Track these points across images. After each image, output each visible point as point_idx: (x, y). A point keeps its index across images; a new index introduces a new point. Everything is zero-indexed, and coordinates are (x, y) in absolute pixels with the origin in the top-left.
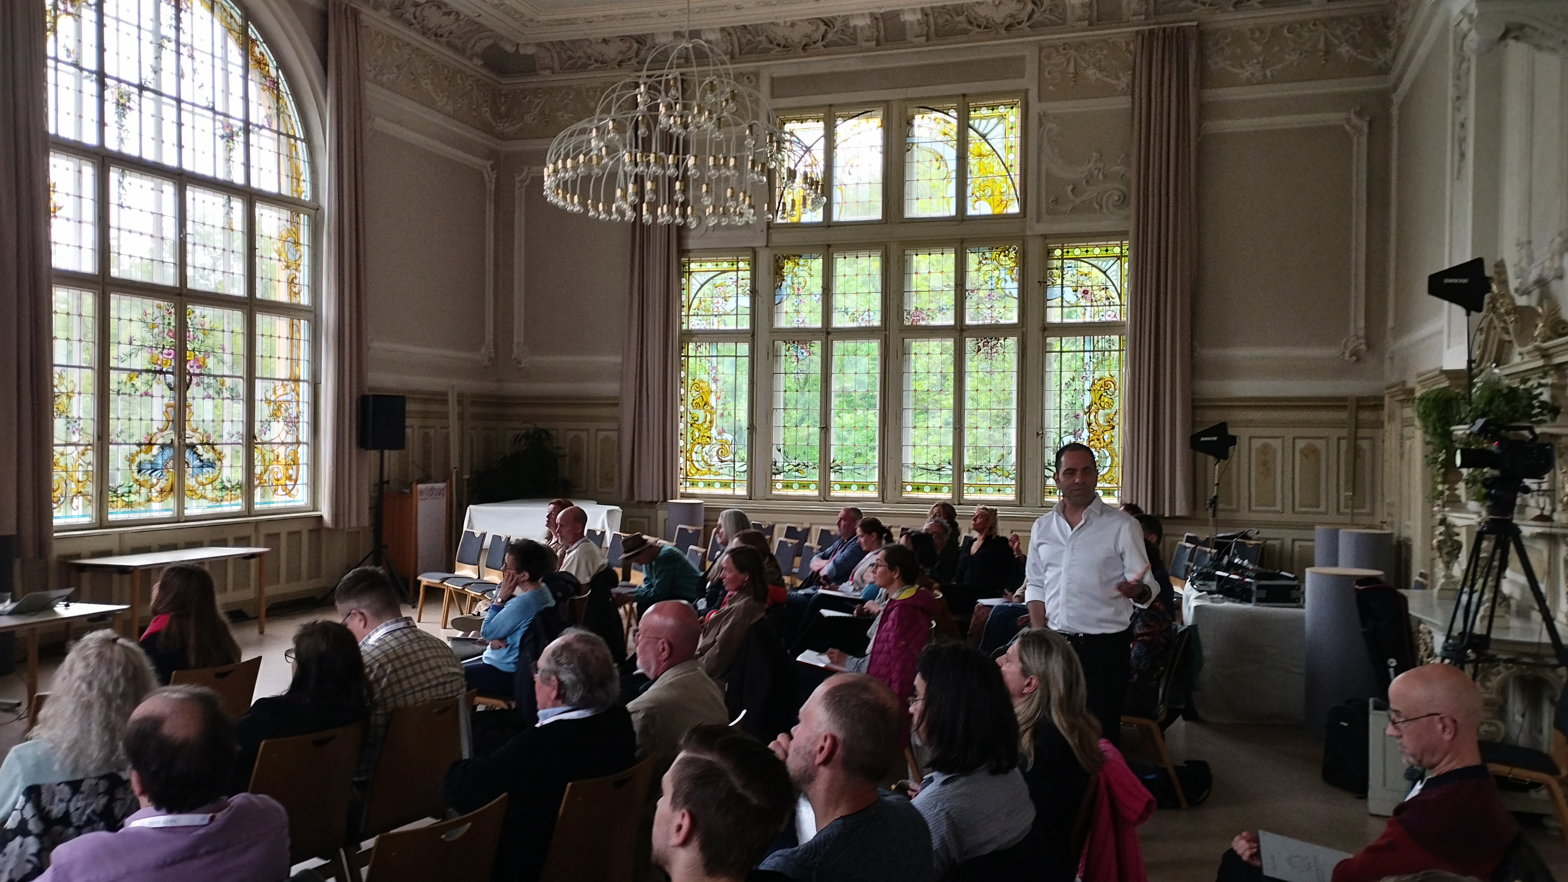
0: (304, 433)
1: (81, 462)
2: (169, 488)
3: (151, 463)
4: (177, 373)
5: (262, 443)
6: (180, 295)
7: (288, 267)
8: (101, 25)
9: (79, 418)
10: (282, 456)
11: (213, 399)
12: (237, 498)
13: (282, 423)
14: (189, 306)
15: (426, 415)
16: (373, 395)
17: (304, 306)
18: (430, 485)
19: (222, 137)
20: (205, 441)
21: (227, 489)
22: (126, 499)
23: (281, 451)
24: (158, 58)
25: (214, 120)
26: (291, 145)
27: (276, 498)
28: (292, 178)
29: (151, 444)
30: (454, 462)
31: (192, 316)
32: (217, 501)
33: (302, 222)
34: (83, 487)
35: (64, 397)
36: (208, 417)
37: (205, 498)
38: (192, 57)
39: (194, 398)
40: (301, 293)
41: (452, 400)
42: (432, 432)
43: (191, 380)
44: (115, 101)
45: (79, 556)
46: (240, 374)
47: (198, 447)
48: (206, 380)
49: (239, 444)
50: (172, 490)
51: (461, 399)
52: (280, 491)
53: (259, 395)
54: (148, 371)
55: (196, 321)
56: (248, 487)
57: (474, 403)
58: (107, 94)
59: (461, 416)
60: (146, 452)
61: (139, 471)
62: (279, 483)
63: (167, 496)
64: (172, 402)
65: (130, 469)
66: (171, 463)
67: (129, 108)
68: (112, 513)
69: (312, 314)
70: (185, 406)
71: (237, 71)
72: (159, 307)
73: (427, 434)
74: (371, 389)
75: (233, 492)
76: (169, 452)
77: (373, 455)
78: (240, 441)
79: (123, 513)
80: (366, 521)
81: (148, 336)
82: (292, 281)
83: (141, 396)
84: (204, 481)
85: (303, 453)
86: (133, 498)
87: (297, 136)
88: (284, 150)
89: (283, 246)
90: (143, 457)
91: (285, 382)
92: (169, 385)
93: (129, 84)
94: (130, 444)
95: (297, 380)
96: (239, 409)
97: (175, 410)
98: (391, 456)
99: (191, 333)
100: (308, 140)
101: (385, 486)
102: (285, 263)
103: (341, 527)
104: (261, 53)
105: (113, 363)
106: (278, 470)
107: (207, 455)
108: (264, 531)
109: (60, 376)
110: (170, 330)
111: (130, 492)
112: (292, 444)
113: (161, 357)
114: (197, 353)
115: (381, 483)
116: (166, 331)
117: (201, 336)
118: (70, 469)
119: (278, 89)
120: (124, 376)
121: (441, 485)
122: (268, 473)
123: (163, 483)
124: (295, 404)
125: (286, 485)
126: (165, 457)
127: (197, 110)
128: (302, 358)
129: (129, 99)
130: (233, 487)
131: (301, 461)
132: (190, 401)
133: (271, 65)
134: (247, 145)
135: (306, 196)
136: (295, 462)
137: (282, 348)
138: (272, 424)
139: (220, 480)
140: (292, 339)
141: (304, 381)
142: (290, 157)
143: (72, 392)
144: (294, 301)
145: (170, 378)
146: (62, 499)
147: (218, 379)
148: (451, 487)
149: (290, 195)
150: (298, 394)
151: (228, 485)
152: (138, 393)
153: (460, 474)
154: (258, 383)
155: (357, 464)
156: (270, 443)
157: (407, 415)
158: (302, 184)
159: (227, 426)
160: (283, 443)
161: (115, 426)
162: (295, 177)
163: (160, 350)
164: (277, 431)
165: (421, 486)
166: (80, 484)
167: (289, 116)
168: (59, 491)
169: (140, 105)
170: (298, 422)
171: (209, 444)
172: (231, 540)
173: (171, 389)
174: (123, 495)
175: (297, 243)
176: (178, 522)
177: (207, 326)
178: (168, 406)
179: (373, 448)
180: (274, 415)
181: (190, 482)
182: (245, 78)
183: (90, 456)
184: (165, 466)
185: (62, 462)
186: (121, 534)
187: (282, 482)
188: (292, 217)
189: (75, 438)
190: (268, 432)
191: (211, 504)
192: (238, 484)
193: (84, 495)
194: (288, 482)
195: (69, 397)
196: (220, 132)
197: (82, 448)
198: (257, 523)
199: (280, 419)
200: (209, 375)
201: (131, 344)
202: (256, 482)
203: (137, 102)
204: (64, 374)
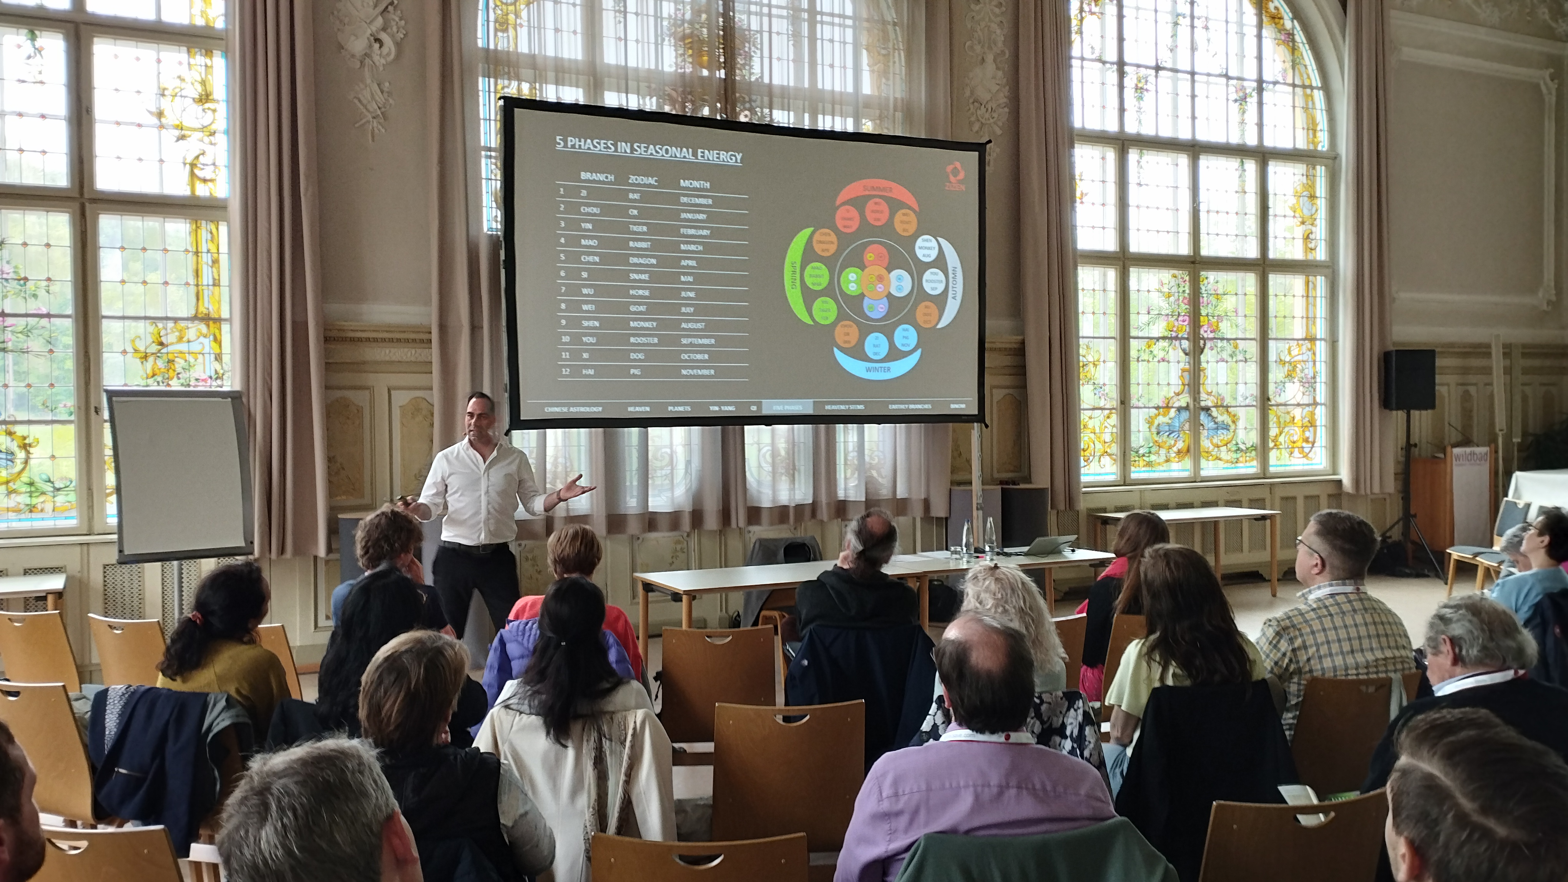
0: (1322, 393)
1: (1106, 424)
2: (1185, 449)
3: (1169, 425)
4: (1191, 338)
5: (1278, 405)
6: (1193, 263)
7: (1303, 223)
8: (1120, 17)
9: (1104, 385)
10: (1298, 418)
11: (1227, 362)
12: (1252, 460)
13: (1297, 384)
14: (1202, 273)
15: (1465, 371)
16: (1397, 351)
17: (1321, 261)
18: (1468, 450)
19: (1236, 101)
20: (1219, 403)
21: (1242, 451)
22: (1147, 459)
23: (1297, 413)
24: (1174, 36)
25: (1227, 85)
26: (1306, 96)
27: (1294, 461)
28: (1308, 129)
29: (1168, 407)
30: (1500, 421)
31: (1205, 282)
32: (1232, 462)
33: (1318, 174)
34: (1109, 447)
35: (1091, 365)
36: (1222, 380)
37: (1220, 459)
38: (1206, 28)
39: (1208, 362)
40: (1318, 249)
41: (1496, 353)
42: (1472, 390)
43: (1205, 345)
44: (1134, 86)
45: (1105, 510)
46: (1253, 337)
47: (1212, 409)
48: (1220, 344)
49: (1253, 406)
50: (1188, 451)
51: (1508, 351)
52: (1296, 453)
53: (1272, 357)
54: (1164, 338)
55: (1210, 286)
56: (1263, 449)
57: (1524, 355)
58: (1127, 81)
59: (1508, 371)
60: (1164, 415)
61: (1158, 433)
62: (1295, 445)
63: (1183, 458)
64: (1187, 367)
65: (1150, 431)
66: (1187, 426)
67: (1147, 90)
68: (1134, 472)
69: (1329, 269)
70: (1199, 370)
71: (1251, 31)
72: (1175, 276)
73: (1467, 392)
74: (1394, 344)
75: (1248, 454)
76: (1185, 415)
77: (1399, 416)
78: (1254, 403)
79: (1144, 471)
80: (1391, 486)
81: (1164, 305)
82: (1308, 237)
83: (1159, 362)
84: (1219, 443)
85: (1321, 414)
86: (1153, 458)
87: (1314, 84)
88: (1299, 102)
89: (1298, 201)
90: (1161, 419)
91: (1300, 342)
92: (1184, 351)
93: (1147, 67)
94: (1149, 408)
95: (1312, 339)
96: (1252, 371)
97: (1190, 374)
98: (1422, 418)
99: (1205, 299)
100: (1326, 87)
101: (1413, 449)
102: (1300, 220)
103: (1362, 492)
104: (1276, 8)
105: (1133, 333)
106: (1296, 432)
107: (1222, 417)
108: (1279, 493)
109: (1088, 347)
110: (1185, 298)
111: (1150, 452)
112: (1308, 405)
113: (1176, 324)
114: (1210, 318)
115: (1409, 446)
116: (1181, 298)
117: (1214, 301)
118: (1097, 431)
119: (1293, 41)
120: (1143, 344)
121: (1483, 450)
122: (1283, 435)
123: (1180, 445)
124: (1311, 364)
125: (1303, 448)
126: (1182, 420)
127: (1212, 79)
128: (1318, 315)
129: (1147, 82)
130: (1247, 449)
131: (1318, 423)
132: (1204, 365)
133: (1286, 17)
134: (1260, 104)
135: (1323, 147)
136: (1312, 424)
137: (1298, 306)
138: (1287, 385)
139: (1234, 442)
140: (1308, 296)
141: (1321, 339)
142: (1306, 109)
143: (1098, 361)
144: (1310, 257)
145: (1186, 344)
146: (1091, 458)
147: (1232, 342)
148: (1496, 452)
149: (1306, 148)
150: (1314, 354)
151: (1243, 447)
152: (1156, 359)
153: (1508, 437)
154: (1272, 344)
155: (1380, 424)
156: (1285, 405)
157: (1437, 371)
158: (1319, 134)
159: (1241, 388)
160: (1298, 405)
161: (1135, 391)
162: (1312, 128)
163: (1175, 317)
164: (1293, 392)
165: (1457, 451)
166: (1107, 445)
167: (1305, 66)
168: (1089, 451)
169: (1156, 85)
170: (1315, 382)
171: (1223, 407)
172: (1245, 502)
173: (1186, 354)
174: (1144, 455)
175: (1313, 197)
176: (1195, 482)
177: (1220, 291)
178: (1183, 371)
179: (1398, 409)
180: (1290, 376)
181: (1205, 443)
182: (1259, 37)
183: (1114, 419)
184: (1181, 428)
185: (1090, 424)
186: (1141, 491)
187: (1299, 444)
188: (1308, 171)
189: (1102, 404)
190: (1282, 394)
191: (1226, 465)
192: (1252, 446)
193: (1110, 455)
194: (1304, 445)
195: (1095, 365)
196: (1234, 96)
197: (1107, 412)
198: (1272, 485)
199: (1296, 380)
200: (1222, 339)
201: (1149, 313)
202: (1271, 445)
203: (1154, 83)
204: (1091, 345)
